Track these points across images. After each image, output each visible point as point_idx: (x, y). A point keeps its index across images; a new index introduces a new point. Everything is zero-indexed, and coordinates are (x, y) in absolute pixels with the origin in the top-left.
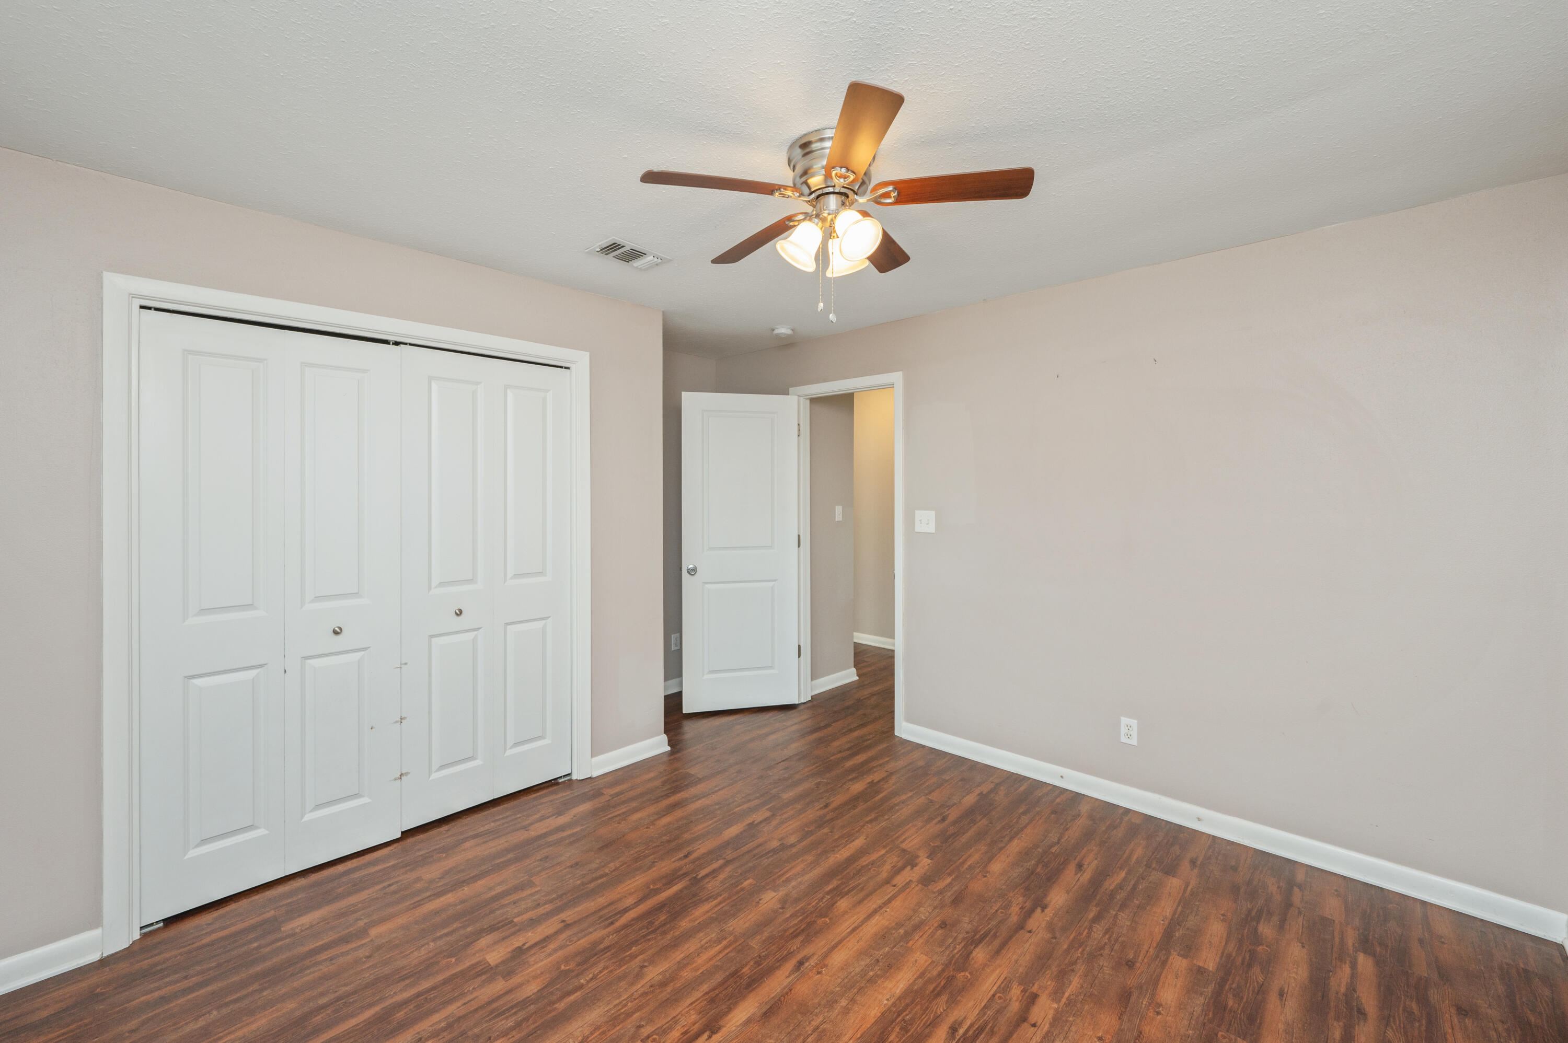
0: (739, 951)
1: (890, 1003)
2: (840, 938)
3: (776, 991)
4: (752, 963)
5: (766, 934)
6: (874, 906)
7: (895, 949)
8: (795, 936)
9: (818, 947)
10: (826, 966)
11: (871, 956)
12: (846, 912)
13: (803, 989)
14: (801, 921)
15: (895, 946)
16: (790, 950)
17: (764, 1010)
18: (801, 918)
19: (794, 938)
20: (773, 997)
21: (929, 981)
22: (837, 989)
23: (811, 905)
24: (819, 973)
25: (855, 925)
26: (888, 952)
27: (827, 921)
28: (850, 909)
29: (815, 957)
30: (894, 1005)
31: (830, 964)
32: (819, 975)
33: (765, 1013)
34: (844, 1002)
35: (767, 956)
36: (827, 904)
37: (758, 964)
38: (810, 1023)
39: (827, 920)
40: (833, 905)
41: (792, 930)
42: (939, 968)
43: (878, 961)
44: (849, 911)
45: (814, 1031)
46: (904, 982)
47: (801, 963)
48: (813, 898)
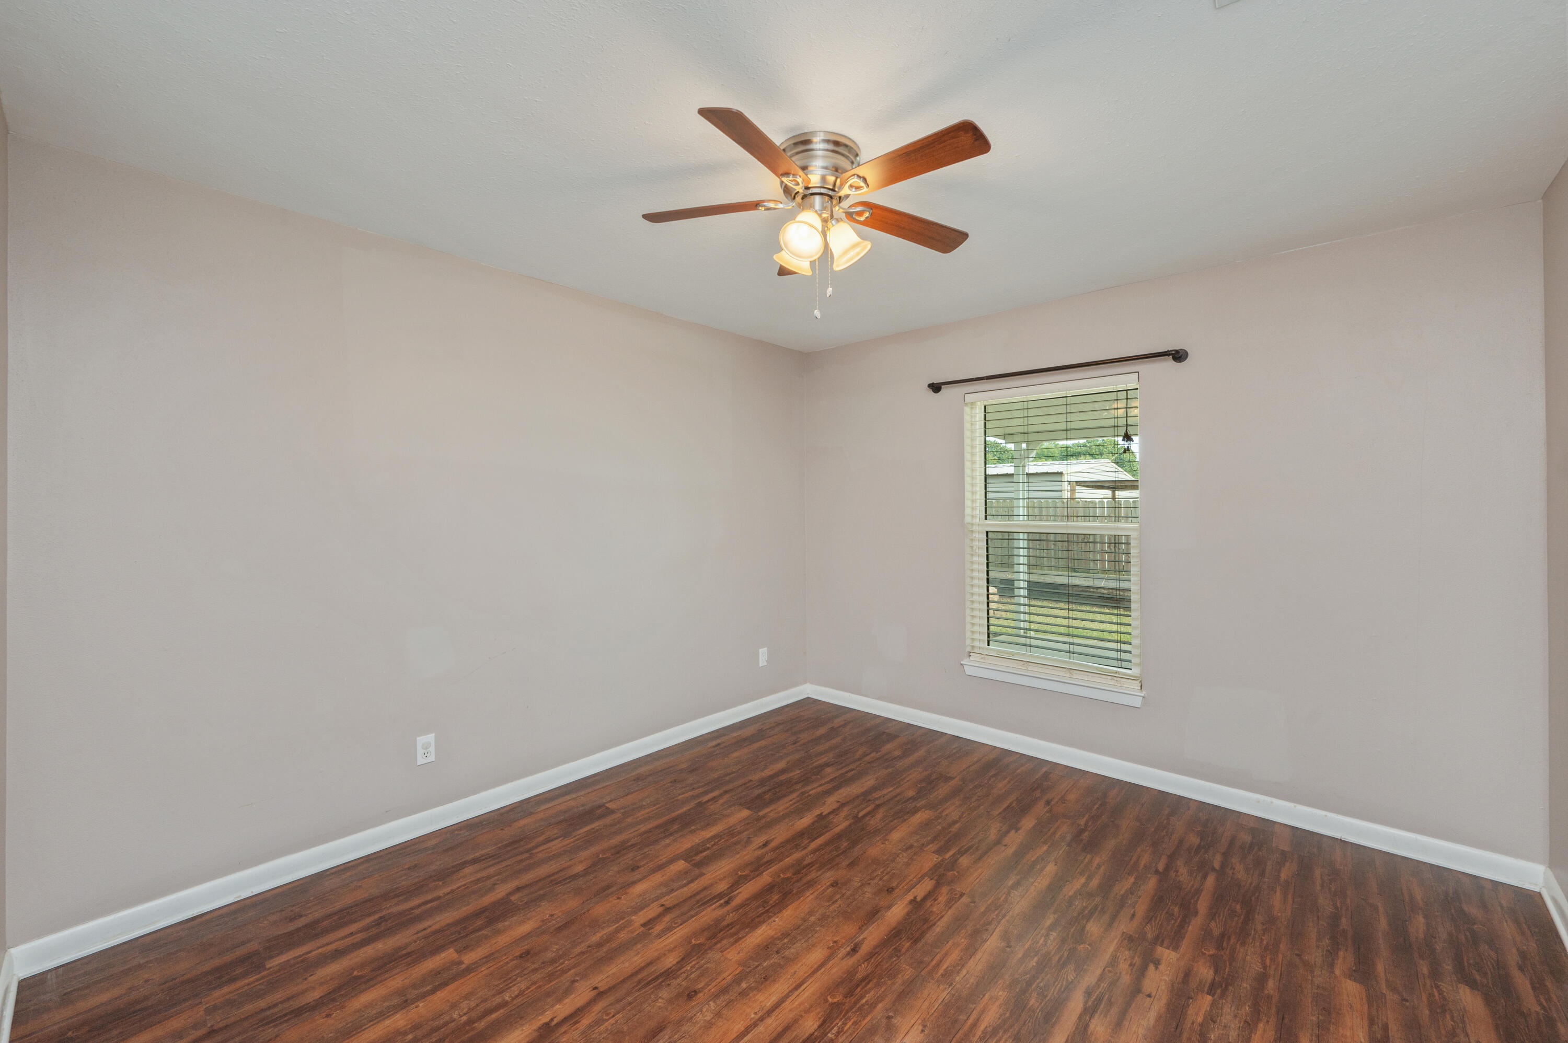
0: (922, 962)
1: (773, 918)
2: (815, 976)
3: (873, 927)
4: (903, 950)
5: (899, 981)
6: (769, 1021)
7: (757, 964)
8: (866, 979)
9: (838, 967)
10: (829, 948)
11: (783, 957)
12: (807, 1011)
13: (849, 929)
14: (862, 997)
15: (757, 967)
16: (869, 963)
17: (879, 914)
18: (864, 1001)
19: (866, 976)
20: (874, 923)
21: (732, 935)
22: (818, 929)
23: (852, 1020)
24: (835, 942)
25: (797, 993)
26: (765, 961)
27: (831, 997)
28: (801, 1016)
29: (840, 956)
30: (770, 918)
31: (825, 949)
32: (835, 940)
33: (878, 912)
34: (813, 919)
35: (890, 957)
36: (832, 1024)
37: (897, 950)
38: (840, 906)
39: (830, 1000)
40: (824, 1022)
41: (869, 986)
42: (719, 946)
43: (777, 952)
44: (803, 1014)
45: (836, 901)
46: (756, 934)
47: (854, 950)
48: (851, 1034)
